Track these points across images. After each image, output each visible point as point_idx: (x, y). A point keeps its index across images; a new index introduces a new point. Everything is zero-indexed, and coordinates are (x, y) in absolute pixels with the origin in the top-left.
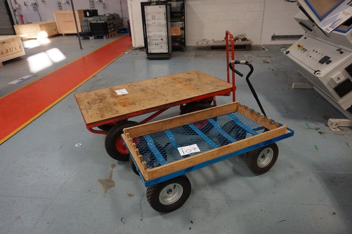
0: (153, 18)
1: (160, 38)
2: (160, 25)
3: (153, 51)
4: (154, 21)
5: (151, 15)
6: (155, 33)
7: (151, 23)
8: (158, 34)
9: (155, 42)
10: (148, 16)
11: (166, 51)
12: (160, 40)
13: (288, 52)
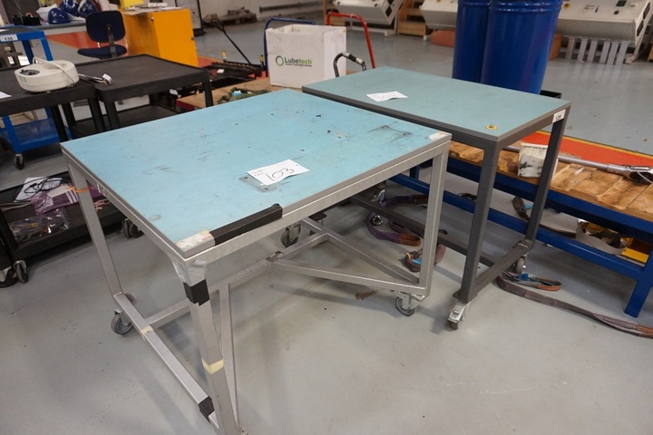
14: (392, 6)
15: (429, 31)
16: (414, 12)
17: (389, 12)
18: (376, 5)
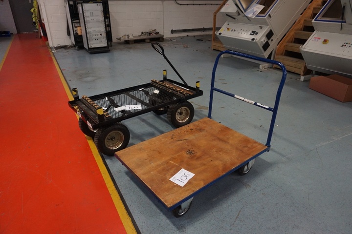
0: (92, 14)
1: (99, 34)
2: (98, 21)
3: (93, 46)
4: (92, 18)
5: (89, 12)
6: (94, 29)
7: (90, 20)
8: (97, 29)
9: (94, 37)
10: (86, 13)
11: (105, 45)
12: (100, 35)
13: (220, 34)
14: (270, 42)
15: (308, 72)
16: (294, 47)
17: (266, 46)
18: (253, 39)
